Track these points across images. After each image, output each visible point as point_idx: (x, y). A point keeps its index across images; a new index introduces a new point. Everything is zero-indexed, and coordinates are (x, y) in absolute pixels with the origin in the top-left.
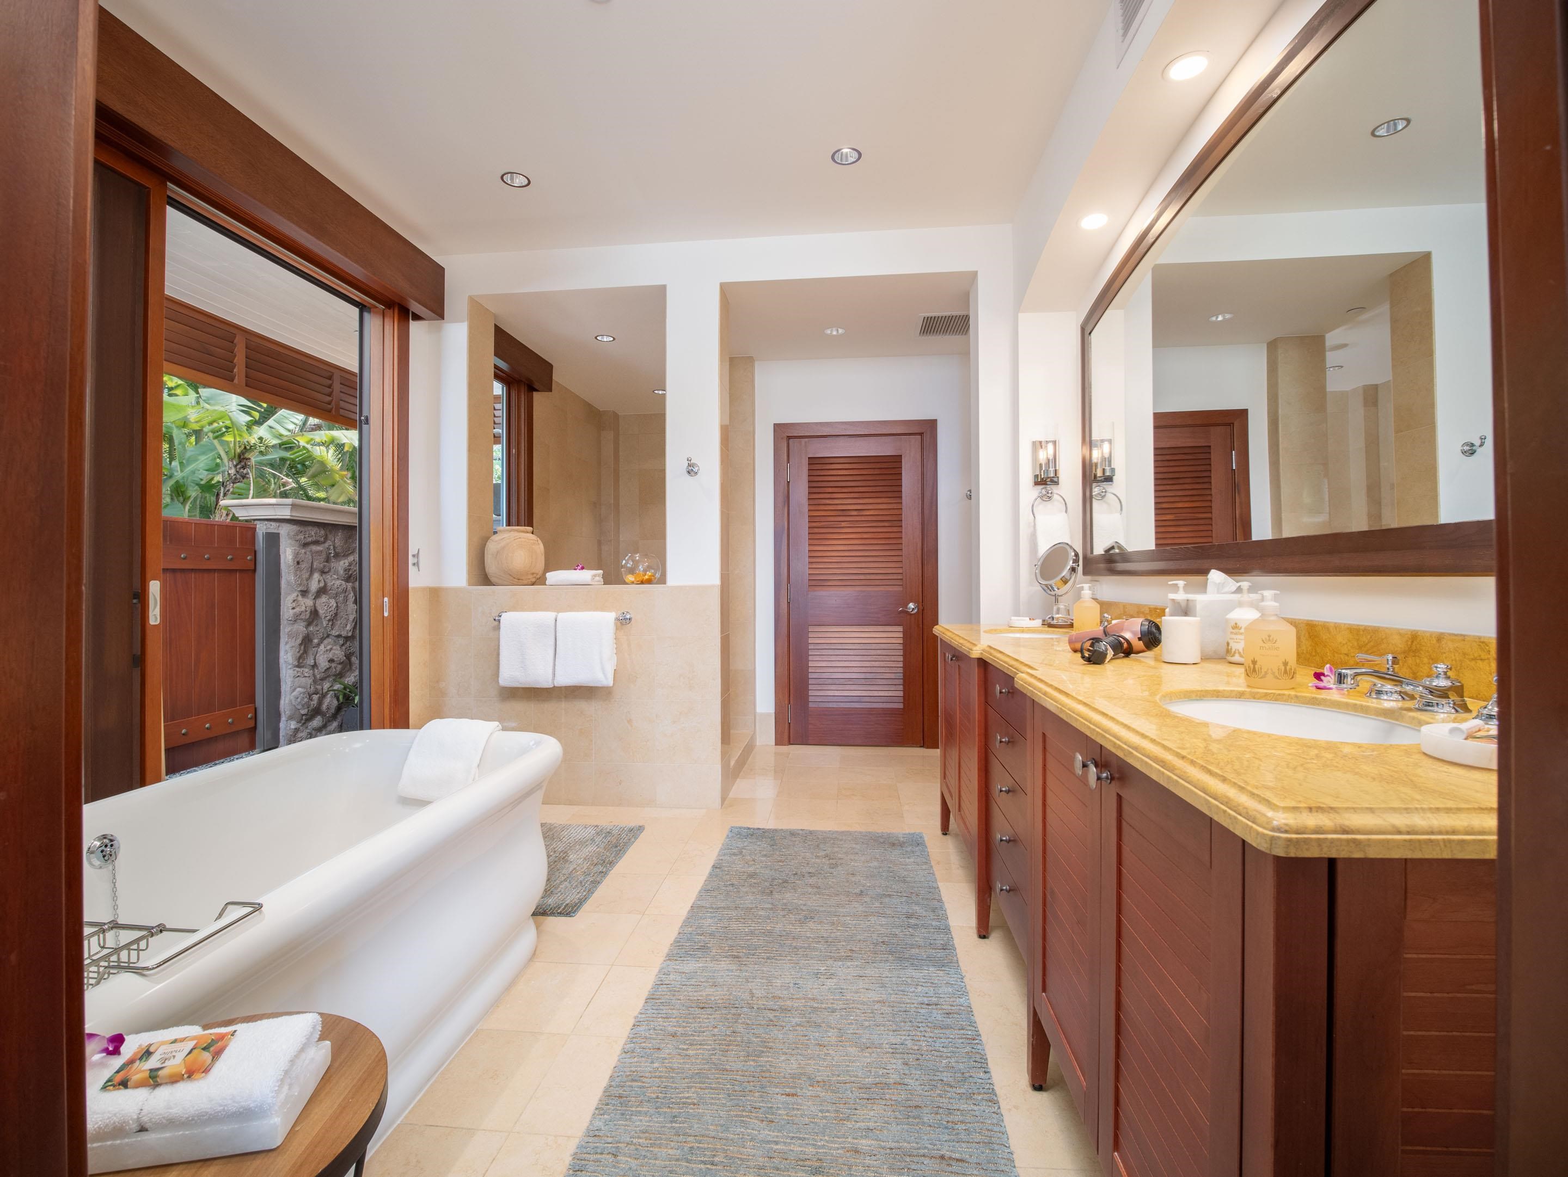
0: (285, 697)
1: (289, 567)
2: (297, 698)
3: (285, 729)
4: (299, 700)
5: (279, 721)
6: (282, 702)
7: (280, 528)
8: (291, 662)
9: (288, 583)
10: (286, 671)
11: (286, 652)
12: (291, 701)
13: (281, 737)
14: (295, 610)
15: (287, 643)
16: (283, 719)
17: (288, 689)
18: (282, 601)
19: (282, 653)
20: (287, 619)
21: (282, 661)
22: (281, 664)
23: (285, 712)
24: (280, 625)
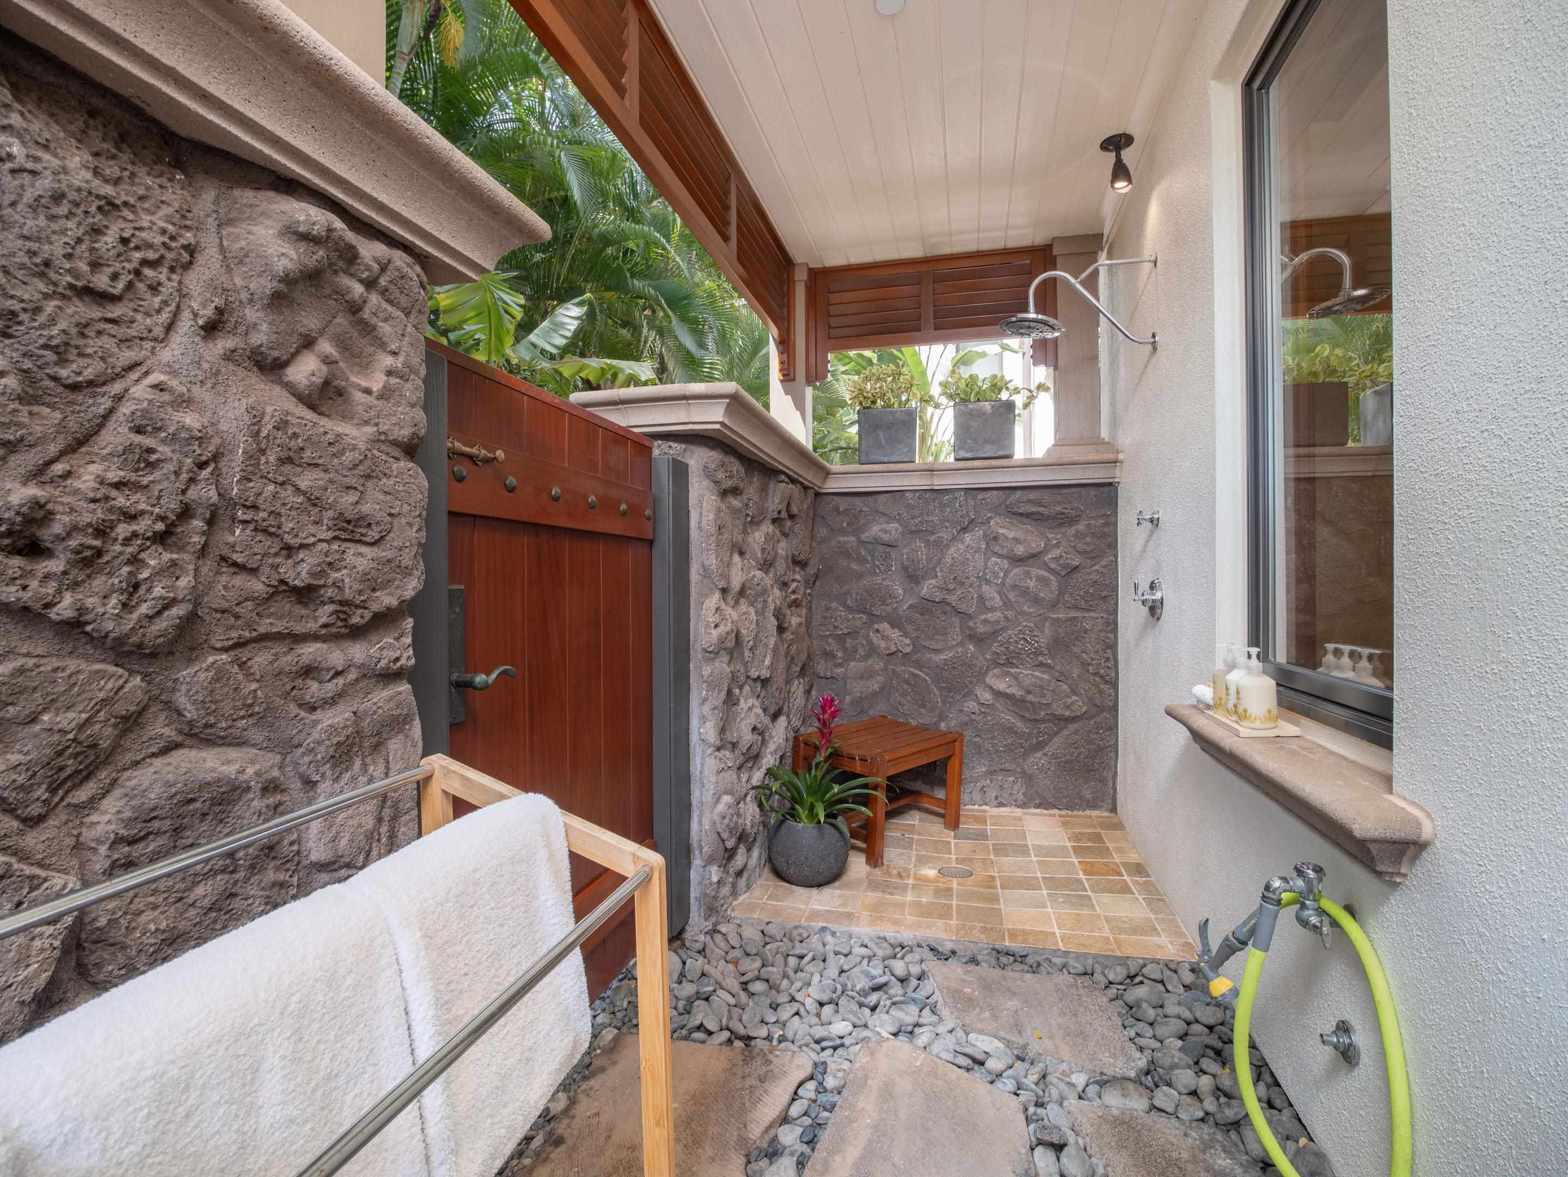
0: (701, 816)
1: (709, 537)
2: (724, 818)
3: (700, 883)
4: (726, 821)
5: (689, 866)
6: (694, 826)
7: (688, 454)
8: (712, 741)
9: (706, 572)
10: (703, 759)
11: (703, 719)
12: (714, 823)
13: (692, 901)
14: (719, 630)
15: (705, 700)
16: (697, 862)
17: (708, 798)
18: (692, 612)
19: (694, 723)
20: (705, 651)
21: (694, 738)
22: (692, 744)
23: (701, 849)
24: (688, 660)
